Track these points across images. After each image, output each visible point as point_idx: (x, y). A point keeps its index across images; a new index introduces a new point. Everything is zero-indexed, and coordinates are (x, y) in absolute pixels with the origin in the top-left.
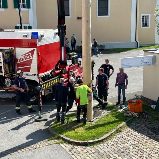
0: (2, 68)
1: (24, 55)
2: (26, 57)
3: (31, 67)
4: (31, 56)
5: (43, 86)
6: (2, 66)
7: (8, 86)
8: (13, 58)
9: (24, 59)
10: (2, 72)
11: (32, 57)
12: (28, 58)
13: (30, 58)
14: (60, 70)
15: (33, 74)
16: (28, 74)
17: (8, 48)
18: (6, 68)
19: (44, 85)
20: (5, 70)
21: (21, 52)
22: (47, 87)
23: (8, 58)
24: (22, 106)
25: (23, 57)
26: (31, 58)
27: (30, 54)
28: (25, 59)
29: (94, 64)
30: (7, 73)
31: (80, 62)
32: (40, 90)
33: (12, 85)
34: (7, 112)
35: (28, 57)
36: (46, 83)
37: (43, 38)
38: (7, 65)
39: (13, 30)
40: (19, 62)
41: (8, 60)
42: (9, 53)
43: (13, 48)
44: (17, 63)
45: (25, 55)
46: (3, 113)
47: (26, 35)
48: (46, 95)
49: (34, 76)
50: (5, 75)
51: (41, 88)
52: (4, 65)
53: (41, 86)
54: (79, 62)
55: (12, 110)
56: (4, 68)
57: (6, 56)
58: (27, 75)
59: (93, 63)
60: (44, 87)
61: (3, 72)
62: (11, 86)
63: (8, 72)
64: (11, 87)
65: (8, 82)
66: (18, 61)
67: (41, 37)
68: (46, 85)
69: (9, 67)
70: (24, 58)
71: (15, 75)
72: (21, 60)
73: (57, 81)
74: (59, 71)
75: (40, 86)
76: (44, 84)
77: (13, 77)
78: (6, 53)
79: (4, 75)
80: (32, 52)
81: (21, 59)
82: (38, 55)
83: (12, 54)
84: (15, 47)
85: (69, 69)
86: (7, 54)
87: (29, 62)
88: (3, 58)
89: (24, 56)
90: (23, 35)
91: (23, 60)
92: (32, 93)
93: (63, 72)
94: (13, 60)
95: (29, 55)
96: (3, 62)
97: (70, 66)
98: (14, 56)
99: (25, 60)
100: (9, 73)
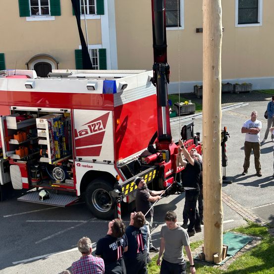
0: (47, 149)
1: (88, 123)
2: (92, 128)
3: (101, 146)
4: (102, 126)
5: (123, 189)
6: (46, 145)
7: (58, 182)
8: (69, 129)
9: (89, 131)
10: (47, 156)
11: (104, 128)
12: (96, 130)
13: (99, 129)
14: (159, 154)
15: (106, 161)
16: (95, 160)
17: (58, 110)
18: (55, 148)
19: (125, 187)
20: (53, 152)
21: (83, 118)
22: (131, 190)
23: (59, 129)
24: (86, 222)
25: (86, 127)
26: (102, 129)
27: (101, 121)
28: (91, 132)
29: (228, 136)
30: (58, 159)
31: (198, 134)
32: (117, 198)
33: (66, 180)
34: (56, 234)
35: (96, 128)
36: (130, 183)
37: (125, 90)
38: (57, 142)
39: (70, 71)
40: (79, 137)
41: (60, 133)
42: (60, 119)
43: (69, 110)
44: (76, 138)
45: (91, 124)
46: (49, 237)
47: (93, 87)
48: (130, 201)
49: (108, 164)
50: (52, 161)
51: (120, 194)
52: (50, 142)
53: (120, 190)
54: (195, 135)
55: (65, 230)
56: (51, 149)
57: (56, 125)
58: (94, 162)
59: (225, 134)
60: (125, 190)
61: (50, 156)
62: (64, 182)
63: (59, 157)
64: (64, 184)
65: (58, 174)
66: (78, 134)
67: (122, 88)
68: (130, 186)
69: (61, 147)
70: (88, 129)
71: (72, 161)
72: (83, 133)
73: (152, 176)
74: (155, 156)
75: (117, 191)
76: (125, 185)
77: (68, 165)
78: (55, 120)
79: (50, 163)
80: (104, 118)
81: (82, 131)
82: (115, 125)
83: (67, 120)
84: (72, 108)
85: (176, 150)
86: (56, 122)
87: (99, 138)
88: (50, 129)
89: (89, 127)
90: (87, 86)
91: (87, 133)
92: (104, 196)
93: (164, 158)
94: (69, 132)
95: (97, 124)
96: (50, 138)
97: (177, 144)
98: (70, 125)
99: (90, 134)
100: (61, 158)
